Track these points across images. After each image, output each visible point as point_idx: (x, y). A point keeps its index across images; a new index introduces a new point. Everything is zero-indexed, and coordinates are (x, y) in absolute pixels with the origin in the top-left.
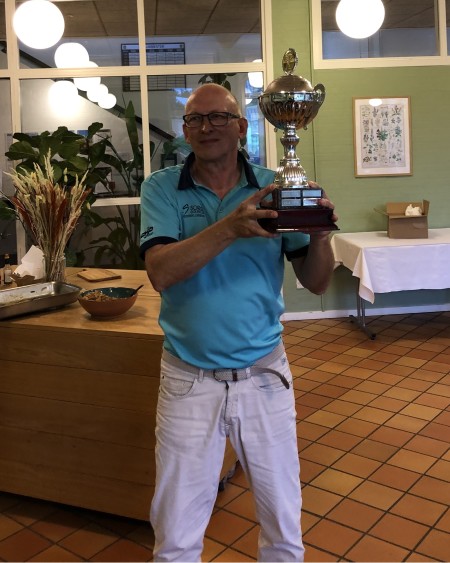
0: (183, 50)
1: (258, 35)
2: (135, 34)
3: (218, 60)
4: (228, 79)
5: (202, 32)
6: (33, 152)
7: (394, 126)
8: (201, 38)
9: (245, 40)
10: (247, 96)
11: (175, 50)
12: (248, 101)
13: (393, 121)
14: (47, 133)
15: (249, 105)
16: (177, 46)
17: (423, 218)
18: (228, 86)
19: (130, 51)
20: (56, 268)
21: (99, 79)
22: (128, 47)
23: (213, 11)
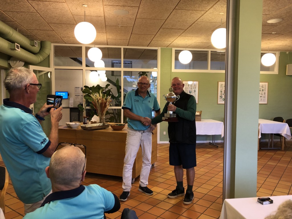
0: (131, 64)
1: (156, 60)
2: (121, 58)
3: (142, 67)
4: (147, 73)
5: (139, 58)
6: (90, 92)
7: (194, 89)
8: (138, 60)
9: (152, 62)
10: (151, 79)
11: (129, 63)
12: (151, 81)
13: (194, 88)
14: (94, 86)
15: (152, 82)
16: (130, 62)
17: (200, 115)
18: (147, 75)
19: (114, 63)
20: (102, 120)
21: (105, 71)
22: (114, 62)
23: (143, 52)
